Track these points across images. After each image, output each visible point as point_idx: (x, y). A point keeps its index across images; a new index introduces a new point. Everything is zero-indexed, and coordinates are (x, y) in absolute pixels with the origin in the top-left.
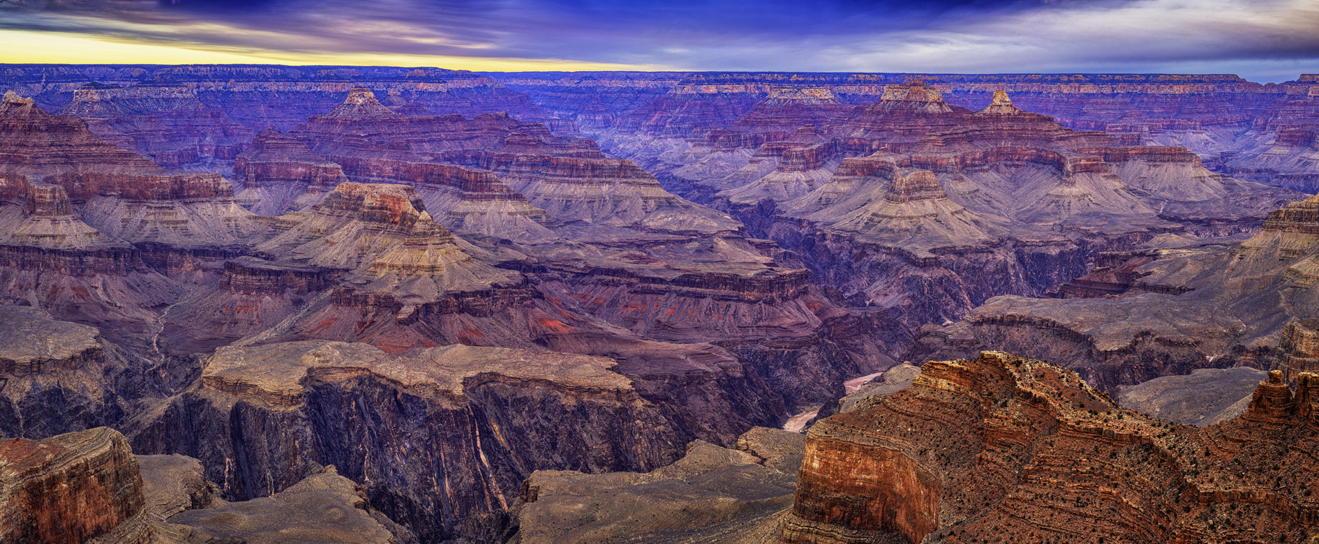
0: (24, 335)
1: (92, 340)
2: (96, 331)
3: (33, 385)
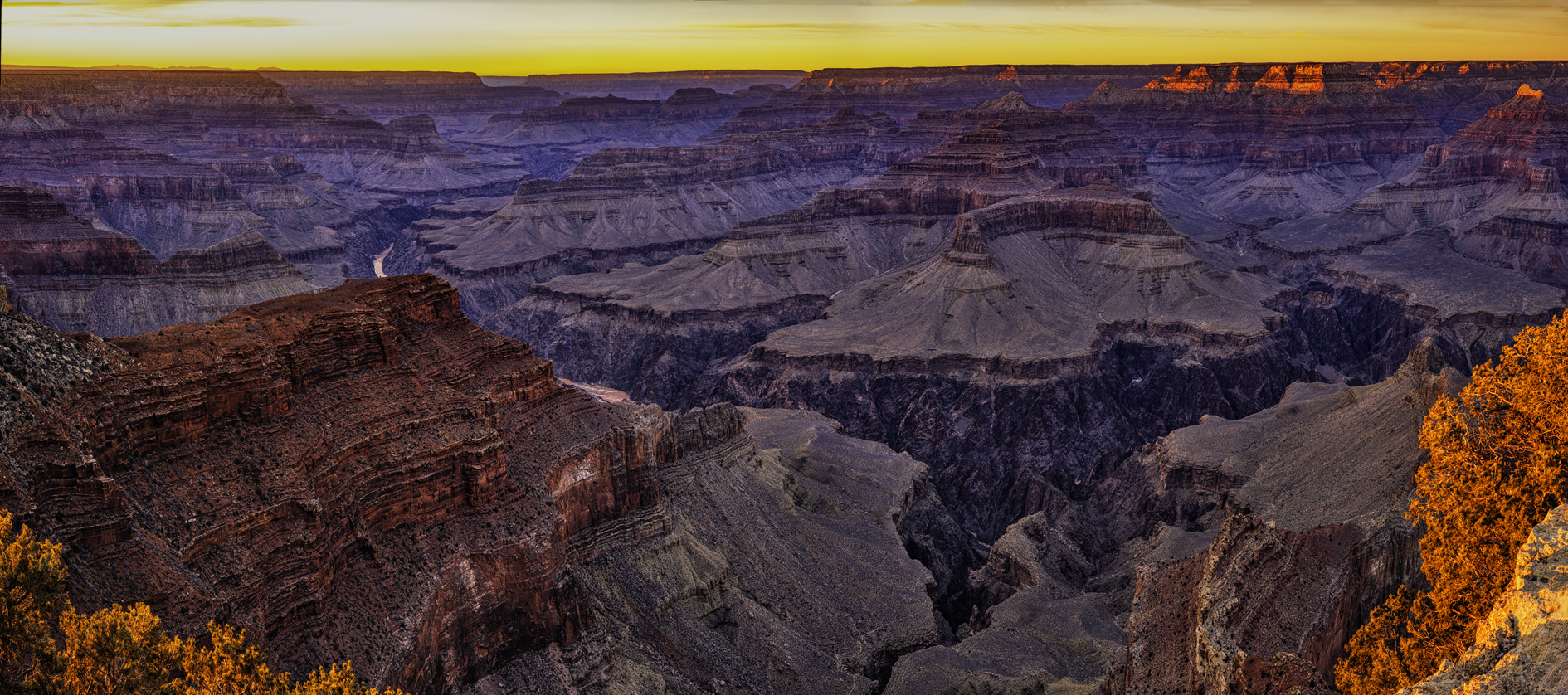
0: (1504, 293)
1: (1559, 301)
2: (1563, 293)
3: (1505, 336)
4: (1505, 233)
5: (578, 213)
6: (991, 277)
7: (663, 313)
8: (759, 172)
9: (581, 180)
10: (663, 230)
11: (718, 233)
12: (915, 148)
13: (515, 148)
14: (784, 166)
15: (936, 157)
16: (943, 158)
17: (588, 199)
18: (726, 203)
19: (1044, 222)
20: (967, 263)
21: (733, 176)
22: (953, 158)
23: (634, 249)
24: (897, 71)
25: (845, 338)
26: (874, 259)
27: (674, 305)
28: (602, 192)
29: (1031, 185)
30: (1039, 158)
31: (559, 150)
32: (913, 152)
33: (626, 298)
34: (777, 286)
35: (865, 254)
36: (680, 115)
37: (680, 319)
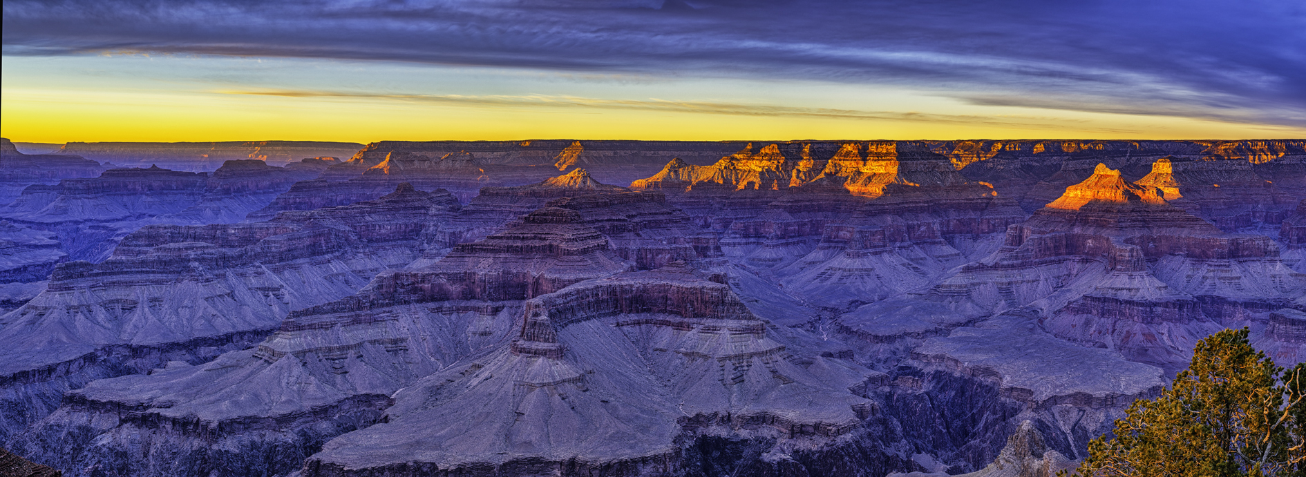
0: (1101, 373)
1: (1157, 379)
2: (1161, 371)
3: (1107, 416)
4: (1095, 312)
5: (118, 301)
6: (562, 369)
7: (209, 422)
8: (314, 254)
9: (121, 262)
10: (209, 321)
11: (268, 324)
12: (478, 228)
13: (51, 224)
14: (340, 247)
15: (501, 238)
16: (508, 238)
17: (129, 284)
18: (278, 289)
19: (616, 307)
20: (537, 353)
21: (285, 259)
22: (518, 238)
23: (178, 344)
24: (458, 145)
25: (408, 444)
26: (438, 352)
27: (221, 412)
28: (145, 277)
29: (602, 267)
30: (608, 238)
31: (98, 227)
32: (476, 231)
33: (169, 405)
34: (334, 385)
35: (428, 346)
36: (229, 189)
37: (228, 429)
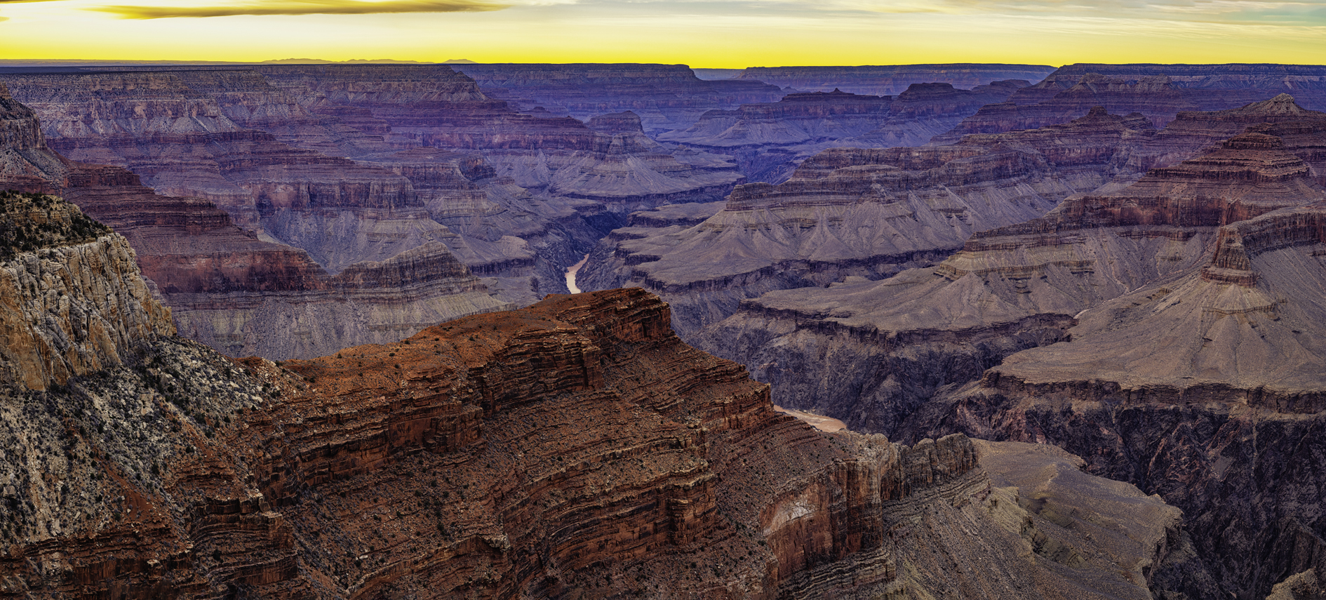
5: (796, 220)
6: (1254, 297)
7: (888, 332)
8: (1000, 177)
9: (802, 184)
10: (890, 241)
11: (950, 244)
12: (1172, 152)
13: (728, 148)
14: (1027, 171)
15: (1197, 163)
16: (1204, 164)
17: (809, 205)
18: (961, 211)
19: (1314, 236)
20: (1228, 280)
21: (971, 181)
22: (1215, 164)
23: (857, 261)
24: (1155, 68)
25: (1091, 363)
26: (1124, 275)
27: (900, 324)
28: (825, 198)
29: (1301, 195)
30: (1310, 166)
31: (777, 151)
32: (1170, 156)
33: (847, 315)
34: (1016, 303)
35: (1115, 269)
36: (913, 113)
37: (906, 339)
